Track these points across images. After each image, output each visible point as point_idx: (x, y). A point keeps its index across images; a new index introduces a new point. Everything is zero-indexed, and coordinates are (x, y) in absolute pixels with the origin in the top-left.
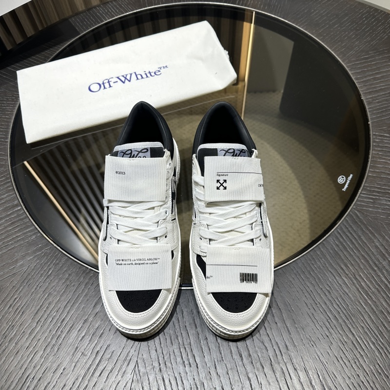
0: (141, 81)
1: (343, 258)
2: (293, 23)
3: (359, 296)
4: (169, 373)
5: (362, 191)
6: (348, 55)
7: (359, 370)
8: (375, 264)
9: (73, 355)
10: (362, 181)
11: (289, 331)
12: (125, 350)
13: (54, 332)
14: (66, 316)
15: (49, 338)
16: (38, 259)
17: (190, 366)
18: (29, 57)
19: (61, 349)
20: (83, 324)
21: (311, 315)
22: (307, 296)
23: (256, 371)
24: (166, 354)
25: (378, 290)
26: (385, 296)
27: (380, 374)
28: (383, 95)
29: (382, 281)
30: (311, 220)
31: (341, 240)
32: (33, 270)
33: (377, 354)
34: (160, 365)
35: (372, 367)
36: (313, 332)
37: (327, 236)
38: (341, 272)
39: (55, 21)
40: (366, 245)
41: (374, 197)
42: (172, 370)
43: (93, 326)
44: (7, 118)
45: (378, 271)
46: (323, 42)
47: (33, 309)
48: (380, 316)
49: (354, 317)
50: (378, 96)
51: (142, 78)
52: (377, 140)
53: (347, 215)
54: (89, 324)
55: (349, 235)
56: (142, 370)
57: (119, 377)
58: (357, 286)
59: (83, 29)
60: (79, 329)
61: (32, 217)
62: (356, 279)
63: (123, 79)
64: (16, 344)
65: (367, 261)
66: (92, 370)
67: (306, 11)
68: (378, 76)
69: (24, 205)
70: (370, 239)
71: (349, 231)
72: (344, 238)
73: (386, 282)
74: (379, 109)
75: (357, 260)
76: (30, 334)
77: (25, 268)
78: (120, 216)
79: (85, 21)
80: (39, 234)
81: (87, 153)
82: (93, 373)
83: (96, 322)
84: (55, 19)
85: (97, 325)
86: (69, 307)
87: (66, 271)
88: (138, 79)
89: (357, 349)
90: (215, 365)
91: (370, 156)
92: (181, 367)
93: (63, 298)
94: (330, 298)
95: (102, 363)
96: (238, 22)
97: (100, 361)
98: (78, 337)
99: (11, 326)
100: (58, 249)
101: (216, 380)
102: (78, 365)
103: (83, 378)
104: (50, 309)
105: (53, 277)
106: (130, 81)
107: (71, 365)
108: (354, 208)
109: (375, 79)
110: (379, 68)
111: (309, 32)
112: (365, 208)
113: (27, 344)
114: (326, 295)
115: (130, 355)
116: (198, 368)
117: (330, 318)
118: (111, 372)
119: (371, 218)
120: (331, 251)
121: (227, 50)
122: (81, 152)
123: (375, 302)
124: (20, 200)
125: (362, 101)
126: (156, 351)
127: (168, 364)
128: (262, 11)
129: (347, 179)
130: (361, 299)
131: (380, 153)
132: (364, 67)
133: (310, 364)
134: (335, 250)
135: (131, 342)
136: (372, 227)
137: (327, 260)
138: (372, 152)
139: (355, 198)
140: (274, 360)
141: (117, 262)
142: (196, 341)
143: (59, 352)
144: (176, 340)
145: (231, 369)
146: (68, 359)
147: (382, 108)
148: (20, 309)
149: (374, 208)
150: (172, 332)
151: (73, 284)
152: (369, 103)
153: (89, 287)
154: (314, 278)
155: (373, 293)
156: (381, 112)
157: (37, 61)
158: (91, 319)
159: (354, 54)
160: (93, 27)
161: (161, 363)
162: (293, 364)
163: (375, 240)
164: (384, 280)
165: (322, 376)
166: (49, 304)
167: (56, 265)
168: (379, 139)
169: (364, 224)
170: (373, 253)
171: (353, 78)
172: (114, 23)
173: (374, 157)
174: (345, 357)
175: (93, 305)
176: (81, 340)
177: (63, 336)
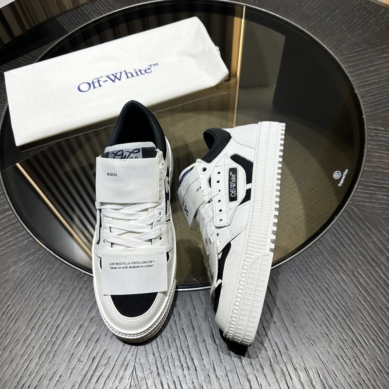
0: (131, 79)
1: (341, 254)
2: (284, 17)
3: (358, 293)
4: (167, 377)
5: (358, 186)
6: (340, 48)
7: (360, 368)
8: (373, 259)
9: (69, 361)
10: (358, 176)
11: (287, 330)
12: (121, 355)
13: (49, 339)
14: (61, 322)
15: (43, 345)
16: (31, 264)
17: (189, 369)
18: (17, 58)
19: (56, 356)
20: (79, 329)
21: (309, 313)
22: (305, 295)
23: (256, 373)
24: (164, 358)
25: (377, 286)
26: (383, 292)
27: (381, 371)
28: (377, 88)
29: (381, 277)
30: (307, 216)
31: (339, 236)
32: (26, 275)
33: (378, 351)
34: (158, 369)
35: (372, 365)
36: (312, 330)
37: (324, 232)
38: (339, 269)
39: (42, 20)
40: (364, 240)
41: (370, 192)
42: (170, 374)
43: (89, 332)
45: (376, 267)
46: (315, 36)
47: (27, 316)
48: (379, 312)
49: (353, 314)
50: (372, 89)
51: (132, 76)
52: (372, 134)
53: (343, 211)
54: (84, 329)
55: (346, 231)
56: (140, 374)
57: (117, 382)
58: (356, 282)
59: (71, 27)
60: (74, 335)
61: (23, 221)
62: (354, 275)
63: (113, 78)
64: (11, 352)
65: (365, 257)
66: (88, 376)
67: (297, 5)
68: (371, 69)
69: (15, 209)
70: (368, 234)
71: (346, 227)
72: (342, 234)
73: (385, 278)
74: (373, 102)
75: (355, 256)
76: (25, 342)
77: (18, 274)
78: (113, 218)
79: (73, 19)
80: (31, 239)
81: (79, 153)
82: (90, 380)
83: (92, 327)
84: (42, 18)
85: (93, 331)
86: (64, 313)
87: (59, 275)
88: (128, 77)
89: (357, 347)
90: (214, 367)
91: (365, 150)
92: (180, 371)
93: (57, 304)
94: (329, 296)
95: (99, 369)
96: (228, 17)
97: (97, 367)
98: (74, 344)
99: (5, 334)
100: (51, 253)
101: (215, 382)
102: (75, 371)
103: (79, 385)
104: (45, 315)
105: (46, 282)
106: (120, 80)
107: (67, 372)
108: (350, 204)
109: (368, 72)
110: (371, 61)
111: (300, 25)
112: (361, 203)
113: (22, 352)
114: (325, 293)
115: (128, 359)
116: (196, 371)
117: (329, 316)
118: (108, 377)
119: (368, 213)
120: (328, 248)
121: (218, 46)
122: (74, 153)
123: (374, 299)
124: (11, 204)
125: (355, 95)
126: (154, 355)
127: (166, 368)
128: (252, 5)
129: (342, 174)
130: (360, 296)
131: (375, 147)
132: (357, 60)
133: (311, 363)
134: (333, 247)
135: (128, 347)
136: (369, 222)
137: (324, 257)
138: (367, 146)
139: (351, 193)
140: (274, 360)
141: (112, 266)
142: (194, 344)
143: (55, 359)
144: (174, 343)
145: (230, 371)
146: (64, 366)
147: (376, 101)
148: (14, 316)
149: (370, 202)
150: (169, 335)
151: (67, 289)
152: (363, 97)
153: (84, 291)
154: (312, 276)
155: (372, 289)
156: (375, 105)
157: (25, 61)
158: (86, 324)
159: (346, 47)
160: (81, 25)
161: (159, 367)
162: (293, 364)
163: (372, 236)
164: (382, 275)
165: (323, 375)
166: (44, 310)
167: (49, 270)
168: (374, 133)
169: (361, 219)
170: (370, 249)
171: (346, 71)
172: (102, 21)
173: (369, 151)
174: (345, 355)
175: (88, 310)
176: (77, 346)
177: (58, 343)
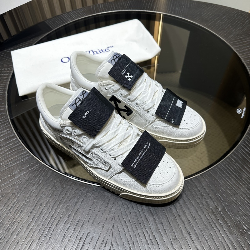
0: (96, 55)
2: (191, 20)
9: (62, 241)
12: (101, 235)
13: (46, 225)
14: (54, 213)
15: (42, 230)
16: (31, 173)
17: (153, 244)
19: (52, 238)
20: (68, 218)
23: (203, 245)
24: (133, 237)
32: (27, 181)
36: (239, 213)
42: (139, 248)
43: (76, 219)
44: (5, 81)
47: (29, 209)
51: (97, 53)
53: (247, 134)
54: (72, 218)
59: (55, 26)
60: (65, 222)
64: (17, 235)
69: (19, 137)
76: (27, 228)
77: (21, 180)
79: (55, 22)
80: (31, 156)
85: (79, 218)
86: (56, 207)
87: (52, 180)
88: (94, 54)
90: (171, 242)
92: (146, 246)
93: (51, 200)
95: (85, 246)
98: (65, 228)
99: (12, 223)
104: (42, 208)
105: (42, 185)
111: (202, 25)
113: (26, 235)
115: (106, 239)
116: (158, 245)
120: (241, 158)
124: (16, 134)
126: (125, 235)
127: (136, 244)
132: (241, 44)
137: (239, 163)
140: (215, 235)
142: (154, 226)
144: (140, 226)
145: (184, 244)
146: (58, 245)
148: (19, 209)
151: (57, 190)
152: (248, 65)
153: (71, 191)
158: (73, 214)
159: (232, 37)
161: (130, 243)
167: (44, 177)
171: (235, 50)
175: (74, 204)
177: (53, 228)
